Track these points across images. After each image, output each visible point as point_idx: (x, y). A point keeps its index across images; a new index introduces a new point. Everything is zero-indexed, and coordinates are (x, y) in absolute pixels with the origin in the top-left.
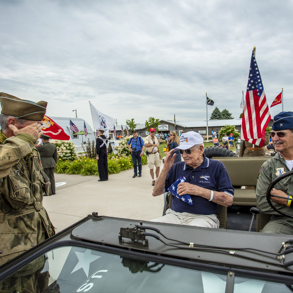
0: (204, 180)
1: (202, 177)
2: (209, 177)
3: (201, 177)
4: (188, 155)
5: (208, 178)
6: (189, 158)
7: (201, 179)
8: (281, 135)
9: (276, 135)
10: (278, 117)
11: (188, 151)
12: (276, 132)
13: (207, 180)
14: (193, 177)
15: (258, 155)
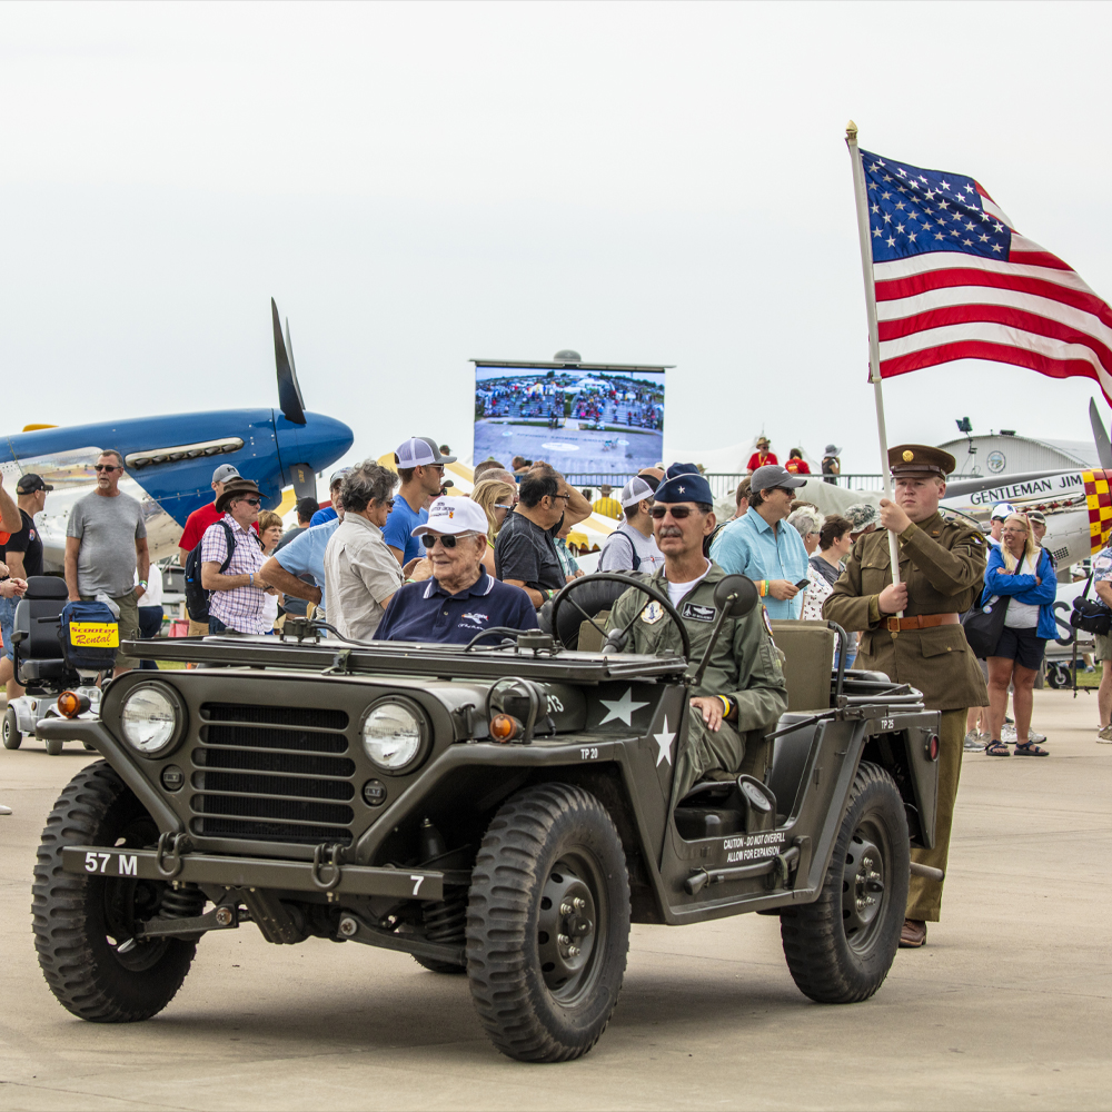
0: (471, 622)
1: (469, 616)
2: (485, 617)
3: (465, 616)
4: (448, 551)
5: (481, 619)
6: (447, 560)
7: (465, 619)
8: (680, 514)
9: (668, 513)
10: (676, 471)
11: (449, 541)
12: (668, 506)
13: (479, 622)
14: (446, 614)
15: (921, 654)
